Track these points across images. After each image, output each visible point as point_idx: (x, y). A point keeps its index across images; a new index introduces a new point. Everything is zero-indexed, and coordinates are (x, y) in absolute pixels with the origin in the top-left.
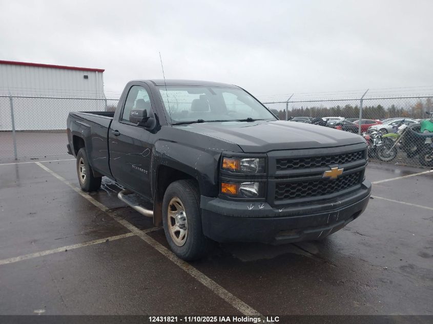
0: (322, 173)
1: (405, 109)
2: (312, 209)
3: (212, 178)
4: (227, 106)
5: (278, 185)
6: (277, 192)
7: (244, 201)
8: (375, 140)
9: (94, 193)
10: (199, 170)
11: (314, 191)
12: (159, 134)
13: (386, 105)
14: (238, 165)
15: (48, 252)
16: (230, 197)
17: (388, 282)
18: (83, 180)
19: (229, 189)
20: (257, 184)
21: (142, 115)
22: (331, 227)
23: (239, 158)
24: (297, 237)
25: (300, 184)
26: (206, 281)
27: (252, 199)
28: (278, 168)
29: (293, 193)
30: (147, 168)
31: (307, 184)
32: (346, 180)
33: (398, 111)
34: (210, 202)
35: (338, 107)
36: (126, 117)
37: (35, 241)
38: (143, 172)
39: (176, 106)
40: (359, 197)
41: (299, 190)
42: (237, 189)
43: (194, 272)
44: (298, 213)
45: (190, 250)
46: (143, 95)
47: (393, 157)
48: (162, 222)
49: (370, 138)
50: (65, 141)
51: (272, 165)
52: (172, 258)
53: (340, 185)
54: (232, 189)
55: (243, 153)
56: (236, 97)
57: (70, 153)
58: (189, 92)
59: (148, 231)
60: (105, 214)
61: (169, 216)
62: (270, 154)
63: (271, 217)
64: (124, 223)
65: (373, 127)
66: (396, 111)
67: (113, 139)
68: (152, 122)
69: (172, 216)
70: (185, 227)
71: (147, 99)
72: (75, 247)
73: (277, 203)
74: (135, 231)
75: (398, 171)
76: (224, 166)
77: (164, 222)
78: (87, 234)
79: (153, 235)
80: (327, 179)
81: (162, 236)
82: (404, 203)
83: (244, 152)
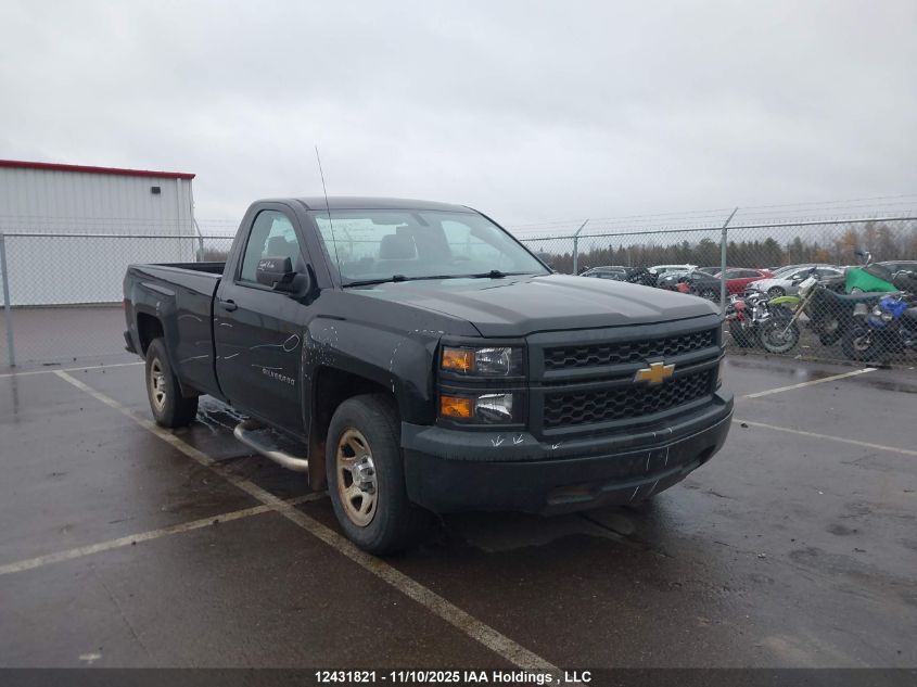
0: (632, 374)
1: (821, 246)
2: (614, 443)
3: (423, 388)
4: (451, 247)
5: (548, 398)
6: (546, 412)
7: (484, 430)
8: (755, 310)
9: (183, 431)
10: (398, 372)
11: (619, 409)
12: (317, 306)
13: (784, 239)
14: (471, 362)
15: (96, 548)
16: (457, 425)
17: (766, 580)
18: (160, 405)
19: (456, 407)
20: (509, 396)
21: (282, 268)
22: (656, 479)
23: (472, 347)
24: (590, 498)
25: (590, 395)
26: (415, 591)
27: (499, 425)
28: (548, 365)
29: (578, 414)
30: (295, 374)
31: (605, 395)
32: (682, 386)
33: (807, 250)
34: (420, 435)
35: (686, 243)
36: (249, 273)
37: (69, 527)
38: (285, 382)
39: (347, 249)
40: (708, 419)
41: (588, 408)
42: (471, 407)
43: (392, 576)
44: (588, 452)
45: (382, 533)
46: (282, 229)
47: (791, 345)
48: (326, 481)
49: (746, 306)
50: (120, 325)
51: (537, 359)
52: (348, 550)
53: (670, 397)
54: (461, 408)
55: (481, 339)
56: (469, 229)
57: (131, 349)
58: (375, 222)
59: (299, 501)
60: (208, 472)
61: (340, 467)
62: (532, 340)
63: (537, 460)
64: (248, 487)
65: (755, 284)
66: (804, 250)
67: (222, 320)
68: (302, 283)
69: (346, 467)
70: (372, 487)
71: (291, 237)
72: (150, 535)
73: (547, 432)
74: (271, 502)
75: (802, 373)
76: (446, 364)
77: (330, 480)
78: (174, 511)
79: (307, 508)
80: (643, 385)
81: (326, 510)
82: (807, 433)
83: (482, 336)
